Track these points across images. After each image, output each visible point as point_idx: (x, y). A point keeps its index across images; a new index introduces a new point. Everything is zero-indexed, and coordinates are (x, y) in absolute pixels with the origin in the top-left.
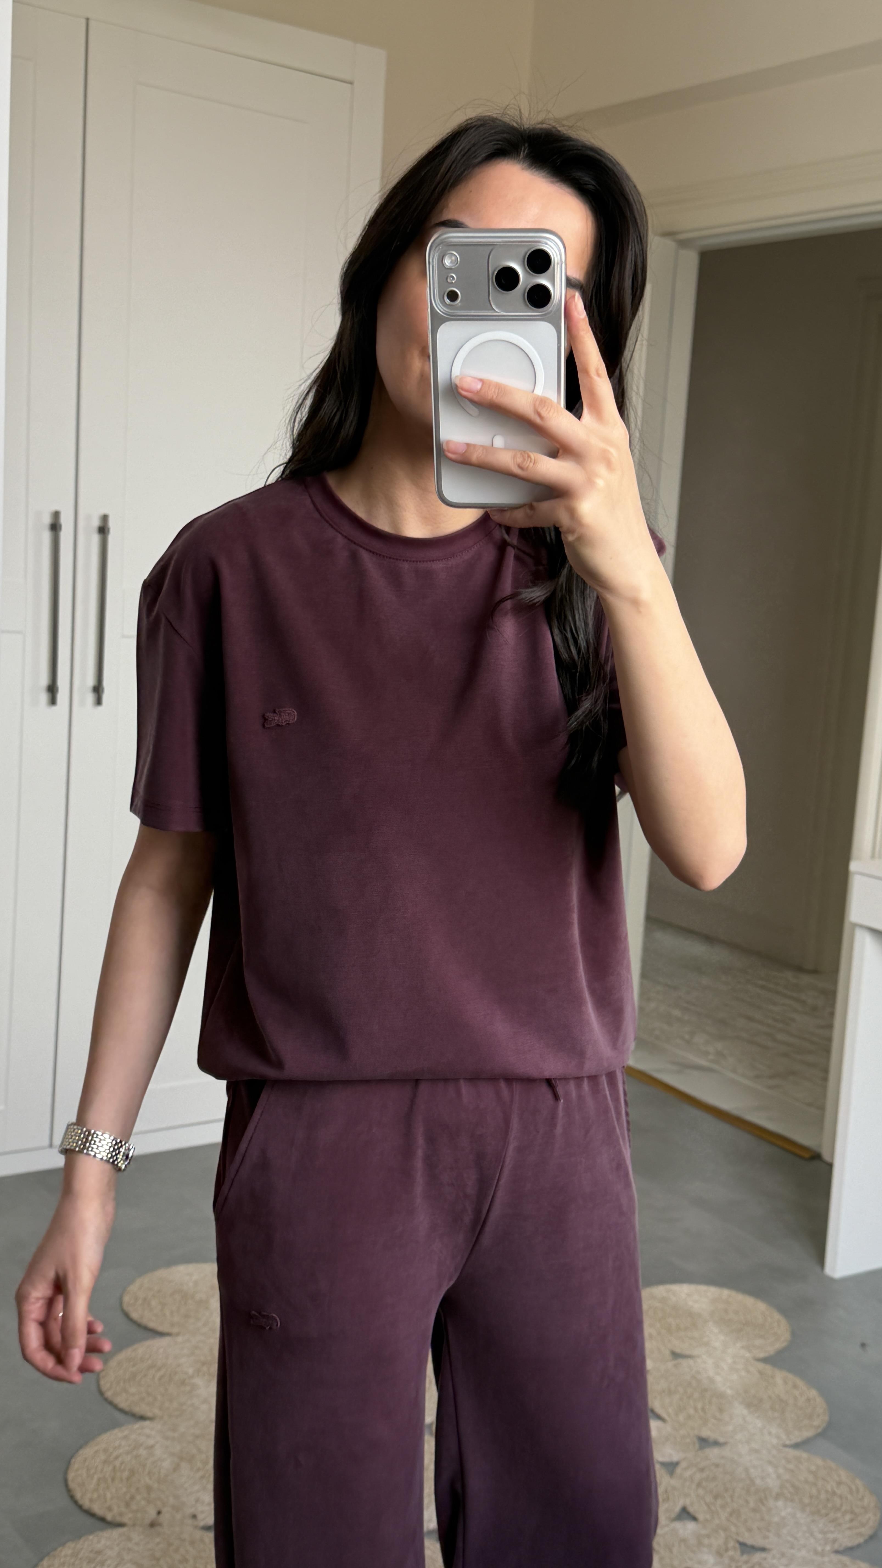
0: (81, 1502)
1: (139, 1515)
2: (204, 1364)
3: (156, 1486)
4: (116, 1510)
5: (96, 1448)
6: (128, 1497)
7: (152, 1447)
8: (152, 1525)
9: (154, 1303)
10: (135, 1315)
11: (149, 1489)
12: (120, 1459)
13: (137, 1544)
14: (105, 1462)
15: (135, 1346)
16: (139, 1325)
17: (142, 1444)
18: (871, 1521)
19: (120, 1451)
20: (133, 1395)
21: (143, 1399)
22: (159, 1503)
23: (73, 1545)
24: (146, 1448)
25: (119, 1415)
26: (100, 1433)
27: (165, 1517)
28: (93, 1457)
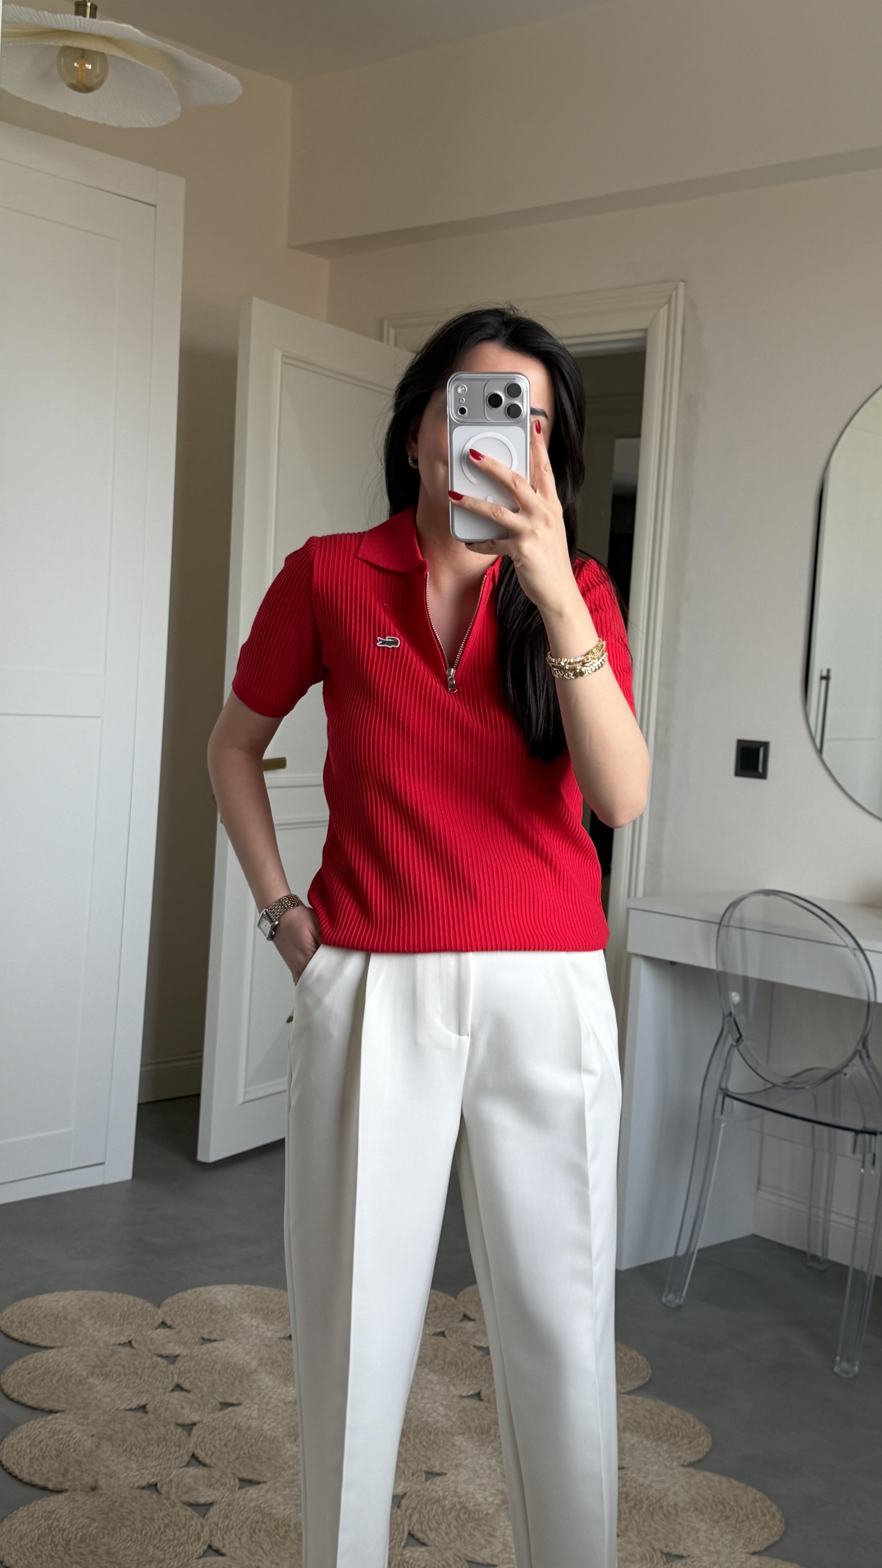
0: (20, 1477)
1: (77, 1483)
2: (94, 1367)
3: (84, 1460)
4: (54, 1480)
5: (18, 1437)
6: (62, 1470)
7: (71, 1432)
8: (94, 1489)
9: (29, 1324)
10: (15, 1335)
11: (79, 1463)
12: (44, 1443)
13: (84, 1504)
14: (31, 1445)
15: (25, 1358)
16: (22, 1342)
17: (60, 1431)
18: (705, 1443)
19: (42, 1437)
20: (37, 1395)
21: (48, 1397)
22: (92, 1473)
23: (26, 1508)
24: (64, 1433)
25: (29, 1411)
26: (18, 1425)
27: (102, 1483)
28: (19, 1443)
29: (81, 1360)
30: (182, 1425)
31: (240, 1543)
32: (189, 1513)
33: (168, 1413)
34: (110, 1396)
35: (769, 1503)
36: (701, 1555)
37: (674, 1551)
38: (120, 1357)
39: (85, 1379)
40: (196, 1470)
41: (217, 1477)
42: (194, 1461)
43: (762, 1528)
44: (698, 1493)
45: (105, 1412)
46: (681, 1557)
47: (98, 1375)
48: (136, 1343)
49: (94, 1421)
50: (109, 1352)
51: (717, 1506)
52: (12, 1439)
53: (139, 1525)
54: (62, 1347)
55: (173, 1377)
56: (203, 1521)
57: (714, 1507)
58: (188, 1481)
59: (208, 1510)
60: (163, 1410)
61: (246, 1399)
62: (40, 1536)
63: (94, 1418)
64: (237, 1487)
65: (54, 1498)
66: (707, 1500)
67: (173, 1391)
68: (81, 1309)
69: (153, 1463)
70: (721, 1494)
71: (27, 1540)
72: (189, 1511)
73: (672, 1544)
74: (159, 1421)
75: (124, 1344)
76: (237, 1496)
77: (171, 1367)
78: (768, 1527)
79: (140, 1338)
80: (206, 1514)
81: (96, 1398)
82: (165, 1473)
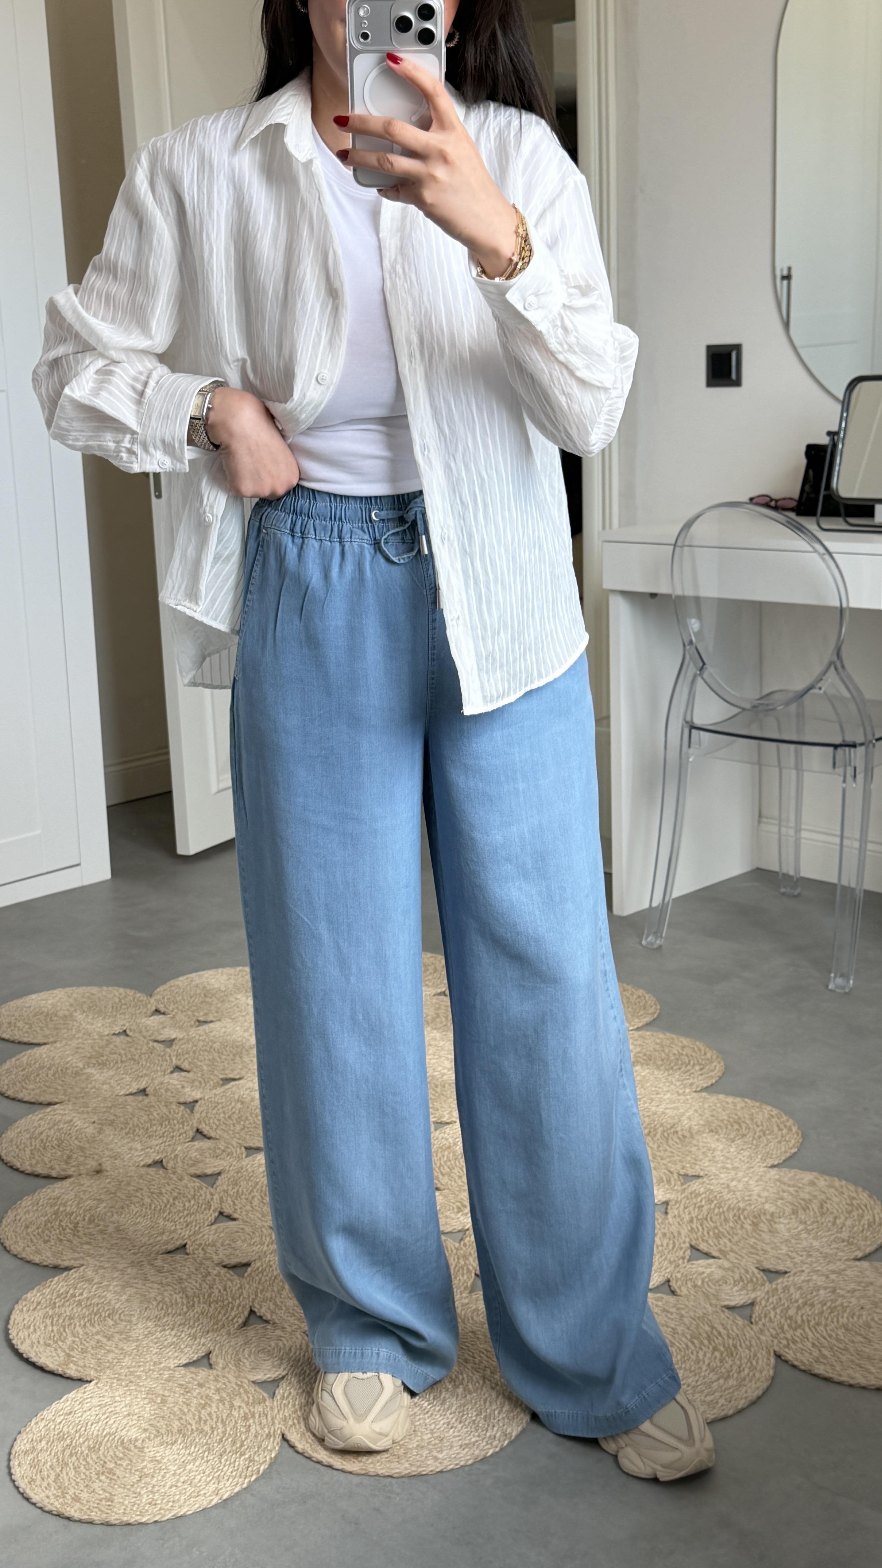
0: (22, 1169)
1: (81, 1168)
2: (90, 1058)
3: (87, 1146)
4: (57, 1167)
5: (17, 1130)
6: (65, 1157)
7: (71, 1121)
8: (99, 1172)
9: (18, 1024)
10: (5, 1036)
11: (82, 1149)
12: (44, 1134)
13: (90, 1186)
14: (31, 1138)
15: (17, 1057)
16: (13, 1042)
17: (59, 1121)
18: (717, 1068)
19: (40, 1129)
20: (33, 1090)
21: (44, 1091)
22: (96, 1157)
23: (30, 1198)
24: (65, 1123)
25: (27, 1106)
26: (16, 1121)
27: (107, 1165)
28: (18, 1137)
29: (77, 1052)
30: (184, 1104)
31: (252, 1207)
32: (197, 1184)
33: (169, 1093)
34: (109, 1083)
35: (785, 1118)
36: (718, 1173)
37: (691, 1172)
38: (115, 1046)
39: (81, 1070)
40: (202, 1144)
41: (223, 1148)
42: (199, 1136)
43: (780, 1142)
44: (712, 1116)
45: (105, 1099)
46: (698, 1177)
47: (94, 1065)
48: (130, 1030)
49: (95, 1108)
50: (104, 1043)
51: (732, 1126)
52: (11, 1134)
53: (147, 1200)
54: (55, 1042)
55: (171, 1059)
56: (212, 1190)
57: (729, 1127)
58: (194, 1154)
59: (217, 1179)
60: (163, 1091)
61: (247, 1073)
62: (48, 1221)
63: (94, 1105)
64: (244, 1156)
65: (59, 1184)
66: (722, 1121)
67: (172, 1072)
68: (71, 1005)
69: (157, 1142)
70: (736, 1115)
71: (34, 1227)
72: (198, 1183)
73: (688, 1165)
74: (160, 1102)
75: (119, 1034)
76: (244, 1163)
77: (168, 1050)
78: (785, 1140)
79: (134, 1027)
80: (214, 1183)
81: (94, 1087)
82: (169, 1149)
